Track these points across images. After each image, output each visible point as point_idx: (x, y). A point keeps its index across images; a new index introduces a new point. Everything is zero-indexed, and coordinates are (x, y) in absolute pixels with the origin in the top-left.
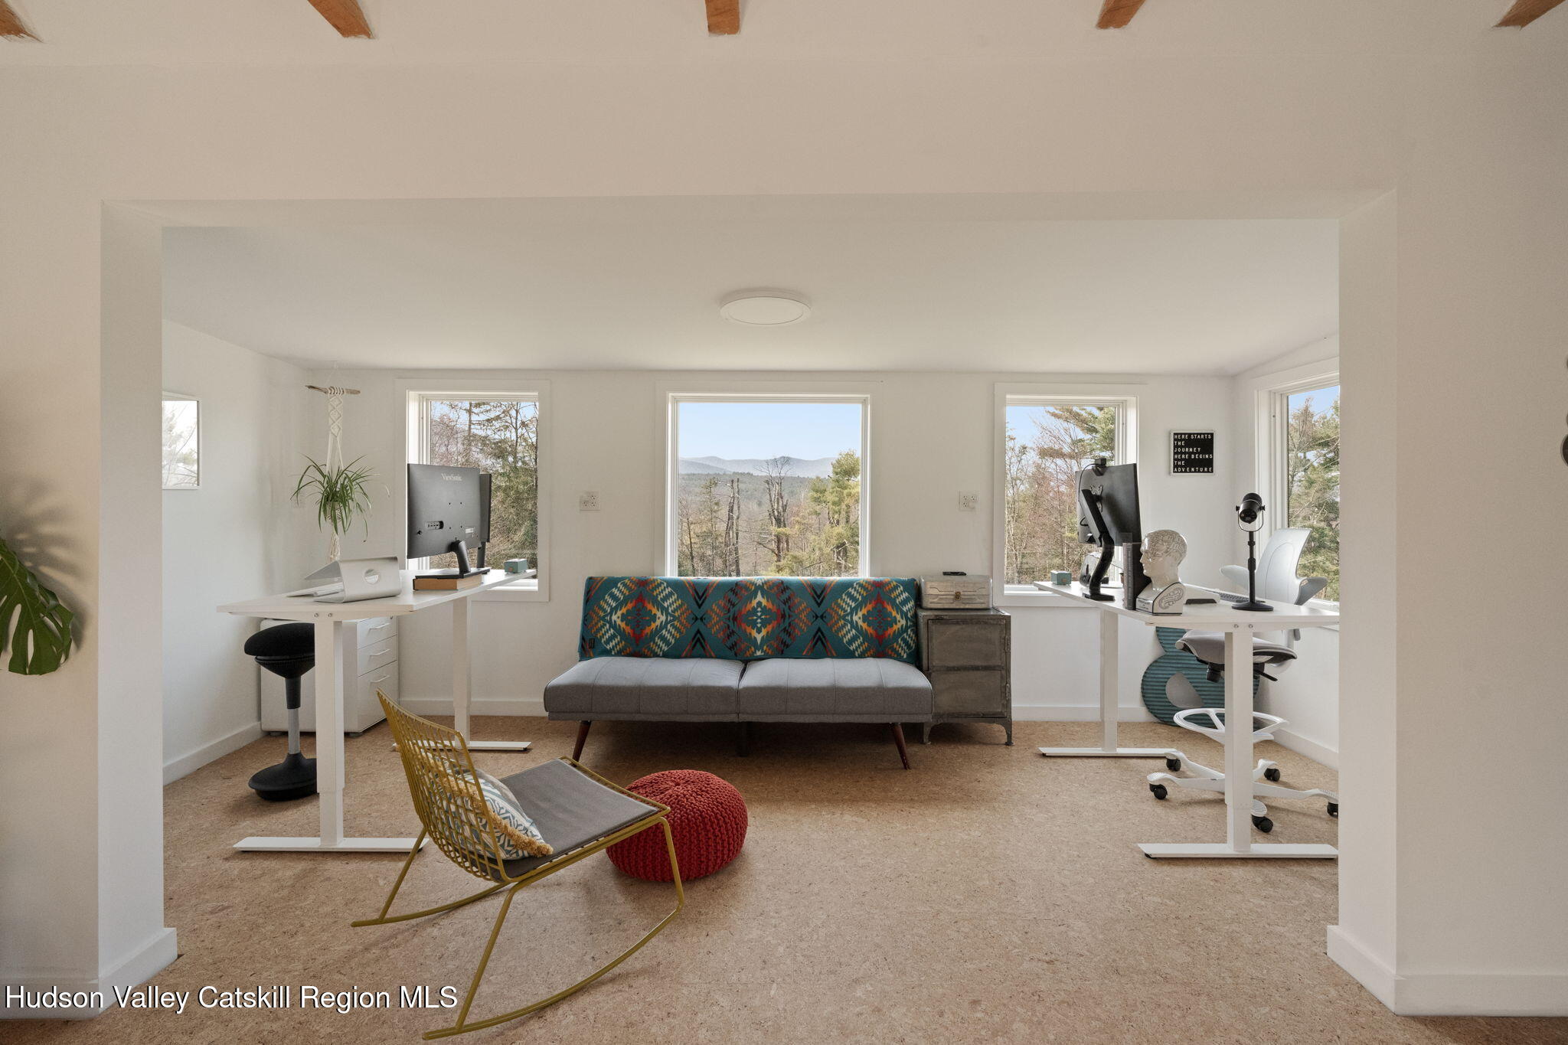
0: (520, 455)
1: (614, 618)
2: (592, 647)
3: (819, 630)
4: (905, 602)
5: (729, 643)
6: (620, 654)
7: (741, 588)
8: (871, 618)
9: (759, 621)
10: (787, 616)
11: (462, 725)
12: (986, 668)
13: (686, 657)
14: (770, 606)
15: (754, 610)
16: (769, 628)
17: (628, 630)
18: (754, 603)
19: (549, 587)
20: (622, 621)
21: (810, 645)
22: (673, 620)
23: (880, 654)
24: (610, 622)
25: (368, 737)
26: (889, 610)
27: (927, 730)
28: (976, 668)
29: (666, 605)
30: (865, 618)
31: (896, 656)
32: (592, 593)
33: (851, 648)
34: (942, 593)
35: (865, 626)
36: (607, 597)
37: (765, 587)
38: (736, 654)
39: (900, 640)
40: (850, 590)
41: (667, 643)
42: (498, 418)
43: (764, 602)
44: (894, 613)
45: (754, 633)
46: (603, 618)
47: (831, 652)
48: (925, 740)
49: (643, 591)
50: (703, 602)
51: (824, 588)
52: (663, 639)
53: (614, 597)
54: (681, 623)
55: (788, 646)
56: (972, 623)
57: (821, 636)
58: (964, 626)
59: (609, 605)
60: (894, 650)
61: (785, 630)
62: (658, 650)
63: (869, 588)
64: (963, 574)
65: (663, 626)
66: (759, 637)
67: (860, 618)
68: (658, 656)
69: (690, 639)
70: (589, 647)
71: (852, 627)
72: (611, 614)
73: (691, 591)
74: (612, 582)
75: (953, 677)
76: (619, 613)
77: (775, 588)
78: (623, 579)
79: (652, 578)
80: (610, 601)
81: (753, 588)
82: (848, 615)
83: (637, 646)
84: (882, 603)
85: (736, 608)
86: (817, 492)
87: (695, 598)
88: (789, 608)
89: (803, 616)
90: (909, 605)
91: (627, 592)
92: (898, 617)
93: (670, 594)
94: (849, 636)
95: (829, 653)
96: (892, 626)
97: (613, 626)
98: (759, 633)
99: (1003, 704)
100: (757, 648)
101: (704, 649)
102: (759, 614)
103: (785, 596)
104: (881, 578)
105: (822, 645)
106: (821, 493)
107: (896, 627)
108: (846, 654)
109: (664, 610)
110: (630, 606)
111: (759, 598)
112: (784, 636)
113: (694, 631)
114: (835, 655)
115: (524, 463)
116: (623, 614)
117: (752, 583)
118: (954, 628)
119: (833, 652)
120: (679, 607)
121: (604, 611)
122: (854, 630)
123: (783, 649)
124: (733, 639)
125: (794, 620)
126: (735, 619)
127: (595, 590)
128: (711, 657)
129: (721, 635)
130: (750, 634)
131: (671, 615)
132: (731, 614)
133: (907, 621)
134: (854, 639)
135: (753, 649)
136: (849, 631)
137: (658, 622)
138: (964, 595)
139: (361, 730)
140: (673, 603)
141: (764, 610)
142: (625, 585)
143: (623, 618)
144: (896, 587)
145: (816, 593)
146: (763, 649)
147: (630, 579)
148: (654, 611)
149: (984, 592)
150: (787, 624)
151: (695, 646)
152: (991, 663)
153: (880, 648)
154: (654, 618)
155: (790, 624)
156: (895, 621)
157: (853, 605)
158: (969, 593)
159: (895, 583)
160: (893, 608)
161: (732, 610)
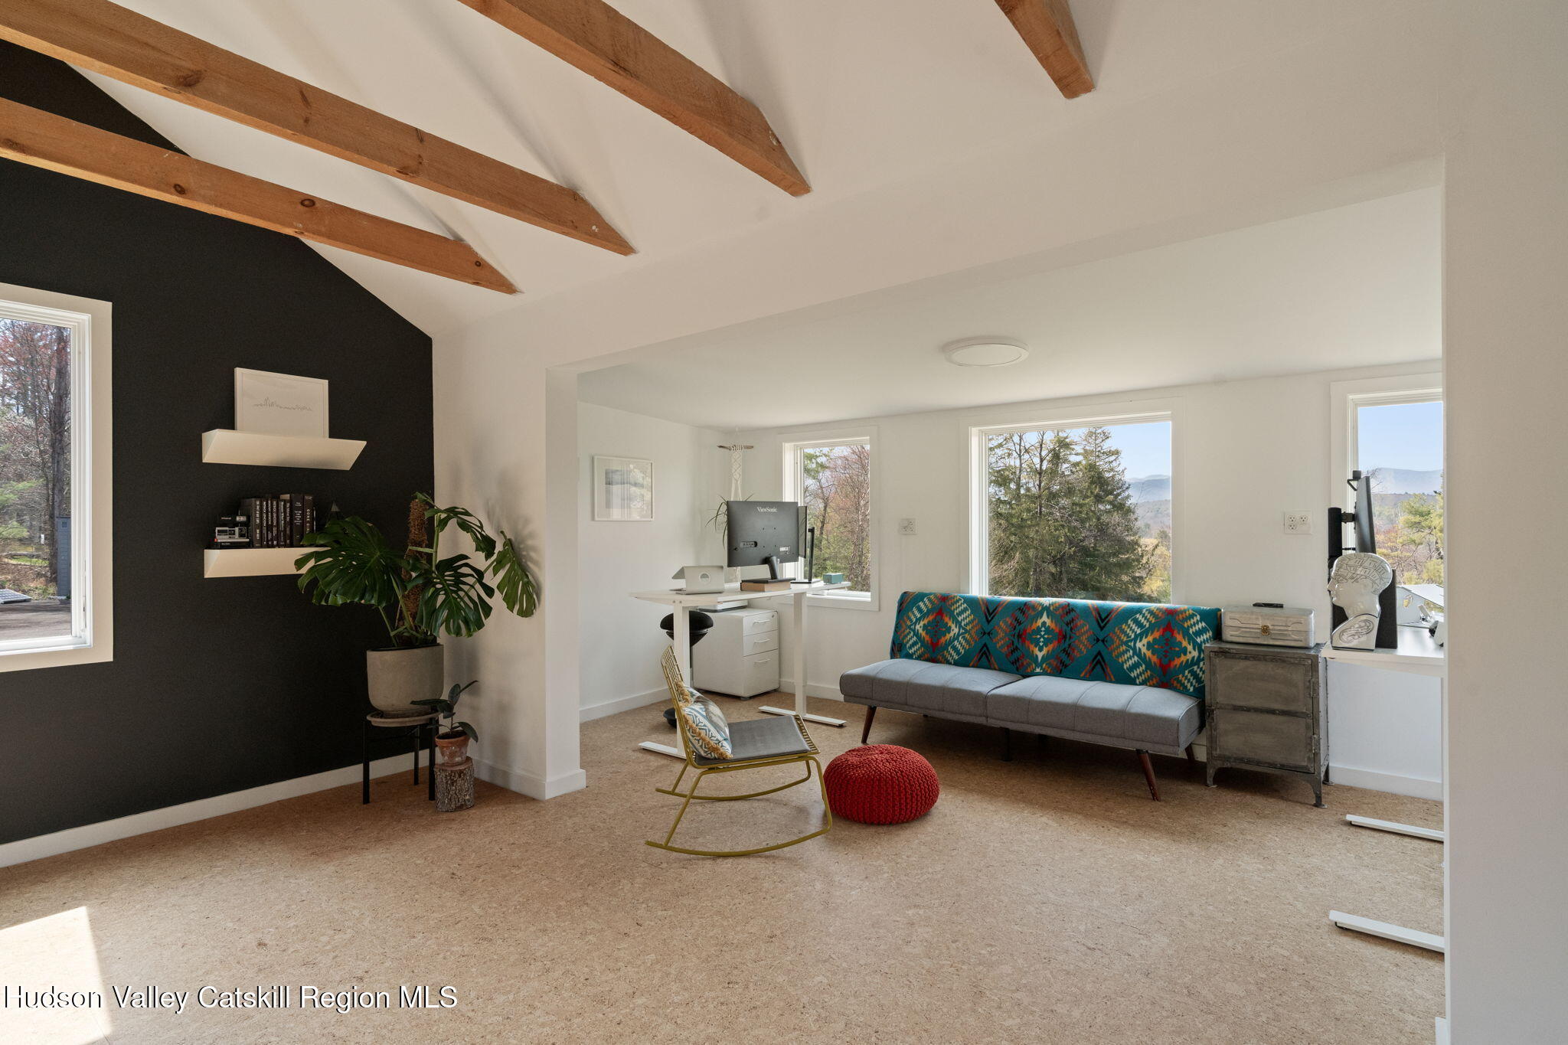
0: (1023, 481)
1: (918, 627)
2: (900, 650)
3: (1099, 653)
4: (1199, 633)
5: (1012, 658)
6: (919, 658)
7: (1029, 609)
8: (1156, 646)
9: (1042, 640)
10: (1068, 637)
11: (800, 701)
12: (1284, 713)
13: (973, 666)
14: (1053, 626)
15: (1039, 630)
16: (1051, 647)
17: (927, 638)
18: (1040, 622)
19: (879, 598)
20: (923, 630)
21: (1089, 668)
22: (965, 633)
23: (1163, 684)
24: (914, 631)
25: (751, 702)
26: (1178, 639)
27: (1211, 772)
28: (1272, 712)
29: (960, 619)
30: (1149, 646)
31: (1181, 689)
32: (905, 605)
33: (1132, 675)
34: (1244, 626)
35: (1149, 654)
36: (914, 609)
37: (1051, 608)
38: (1017, 669)
39: (1187, 672)
40: (1138, 616)
41: (958, 653)
42: (1000, 446)
43: (1048, 622)
44: (1185, 643)
45: (1036, 651)
46: (909, 627)
47: (1110, 677)
48: (1208, 782)
49: (943, 605)
50: (992, 618)
51: (1110, 613)
52: (955, 648)
53: (920, 610)
54: (971, 636)
55: (1066, 666)
56: (1266, 660)
57: (1102, 661)
58: (1255, 662)
59: (915, 615)
60: (1179, 682)
61: (1064, 650)
62: (950, 658)
63: (1160, 615)
64: (1281, 606)
65: (956, 638)
66: (1040, 655)
67: (1144, 645)
68: (950, 664)
69: (978, 651)
70: (898, 649)
71: (1135, 653)
72: (915, 624)
73: (984, 608)
74: (920, 596)
75: (1242, 718)
76: (922, 623)
77: (1061, 610)
78: (930, 594)
79: (953, 595)
80: (916, 612)
81: (1040, 609)
82: (1131, 641)
83: (934, 653)
84: (1172, 631)
85: (1022, 626)
86: (1415, 515)
87: (986, 615)
88: (1071, 629)
89: (1084, 638)
90: (1205, 637)
91: (930, 606)
92: (1190, 648)
93: (965, 610)
94: (1131, 662)
95: (1108, 678)
96: (1180, 657)
97: (916, 634)
98: (1041, 651)
99: (1309, 758)
100: (1037, 665)
101: (989, 662)
102: (1043, 633)
103: (1068, 618)
104: (1177, 606)
105: (1101, 668)
106: (1421, 515)
107: (1183, 658)
108: (1126, 679)
109: (958, 624)
110: (931, 618)
111: (1045, 618)
112: (1064, 657)
113: (980, 646)
114: (1113, 680)
115: (1028, 489)
116: (924, 625)
117: (1041, 604)
118: (1243, 664)
119: (1112, 677)
120: (970, 622)
121: (911, 621)
122: (1135, 657)
123: (1061, 668)
124: (1016, 655)
125: (1074, 642)
126: (1019, 636)
127: (906, 603)
128: (995, 669)
129: (1005, 650)
130: (1033, 651)
131: (963, 629)
132: (1017, 631)
133: (1200, 653)
134: (1136, 666)
135: (1034, 665)
136: (1130, 658)
137: (952, 634)
138: (1275, 630)
139: (747, 695)
140: (966, 618)
141: (1048, 630)
142: (929, 599)
143: (925, 627)
144: (1192, 616)
145: (1100, 617)
146: (1042, 667)
147: (935, 594)
148: (950, 624)
149: (1299, 627)
150: (1066, 645)
151: (980, 658)
152: (1292, 708)
153: (1163, 677)
154: (949, 630)
155: (1070, 645)
156: (1185, 651)
157: (1139, 631)
158: (1279, 628)
159: (1191, 612)
160: (1184, 638)
161: (1018, 628)
